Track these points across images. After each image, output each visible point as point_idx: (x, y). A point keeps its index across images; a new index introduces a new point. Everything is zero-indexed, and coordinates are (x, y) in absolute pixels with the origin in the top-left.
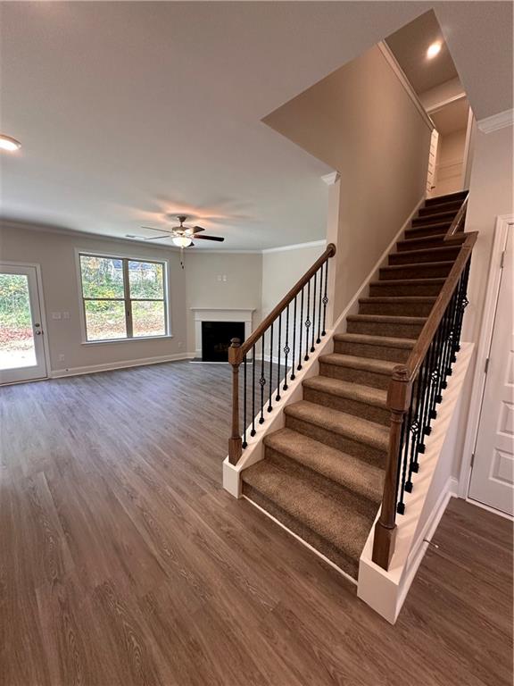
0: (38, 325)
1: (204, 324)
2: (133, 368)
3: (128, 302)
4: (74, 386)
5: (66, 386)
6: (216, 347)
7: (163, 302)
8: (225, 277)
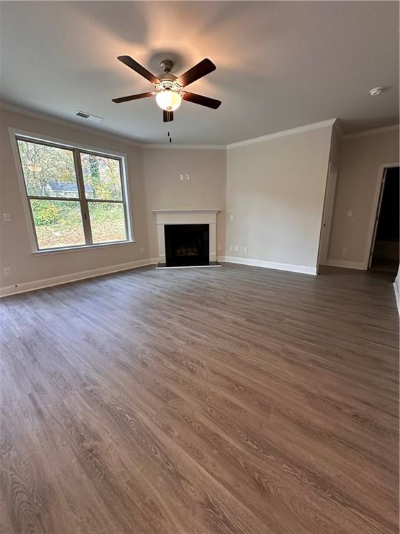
1: (167, 228)
2: (97, 278)
3: (84, 203)
4: (27, 306)
5: (17, 307)
6: (178, 251)
7: (121, 204)
8: (188, 175)
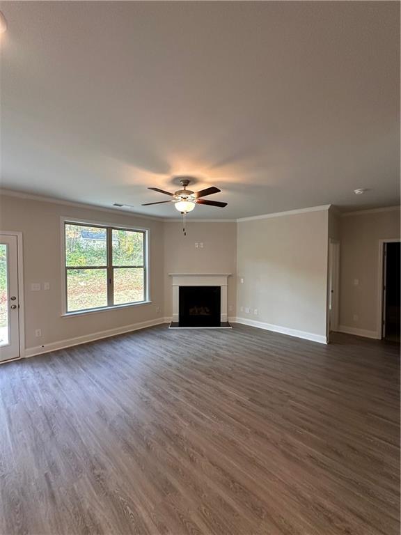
0: (14, 299)
1: (181, 288)
3: (110, 269)
7: (143, 270)
8: (202, 244)
